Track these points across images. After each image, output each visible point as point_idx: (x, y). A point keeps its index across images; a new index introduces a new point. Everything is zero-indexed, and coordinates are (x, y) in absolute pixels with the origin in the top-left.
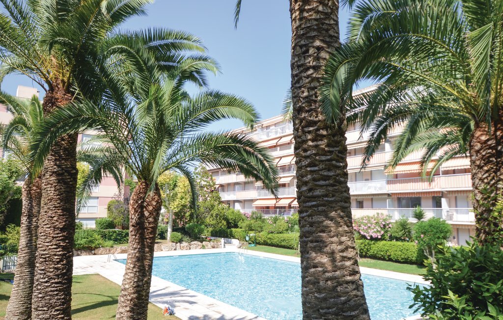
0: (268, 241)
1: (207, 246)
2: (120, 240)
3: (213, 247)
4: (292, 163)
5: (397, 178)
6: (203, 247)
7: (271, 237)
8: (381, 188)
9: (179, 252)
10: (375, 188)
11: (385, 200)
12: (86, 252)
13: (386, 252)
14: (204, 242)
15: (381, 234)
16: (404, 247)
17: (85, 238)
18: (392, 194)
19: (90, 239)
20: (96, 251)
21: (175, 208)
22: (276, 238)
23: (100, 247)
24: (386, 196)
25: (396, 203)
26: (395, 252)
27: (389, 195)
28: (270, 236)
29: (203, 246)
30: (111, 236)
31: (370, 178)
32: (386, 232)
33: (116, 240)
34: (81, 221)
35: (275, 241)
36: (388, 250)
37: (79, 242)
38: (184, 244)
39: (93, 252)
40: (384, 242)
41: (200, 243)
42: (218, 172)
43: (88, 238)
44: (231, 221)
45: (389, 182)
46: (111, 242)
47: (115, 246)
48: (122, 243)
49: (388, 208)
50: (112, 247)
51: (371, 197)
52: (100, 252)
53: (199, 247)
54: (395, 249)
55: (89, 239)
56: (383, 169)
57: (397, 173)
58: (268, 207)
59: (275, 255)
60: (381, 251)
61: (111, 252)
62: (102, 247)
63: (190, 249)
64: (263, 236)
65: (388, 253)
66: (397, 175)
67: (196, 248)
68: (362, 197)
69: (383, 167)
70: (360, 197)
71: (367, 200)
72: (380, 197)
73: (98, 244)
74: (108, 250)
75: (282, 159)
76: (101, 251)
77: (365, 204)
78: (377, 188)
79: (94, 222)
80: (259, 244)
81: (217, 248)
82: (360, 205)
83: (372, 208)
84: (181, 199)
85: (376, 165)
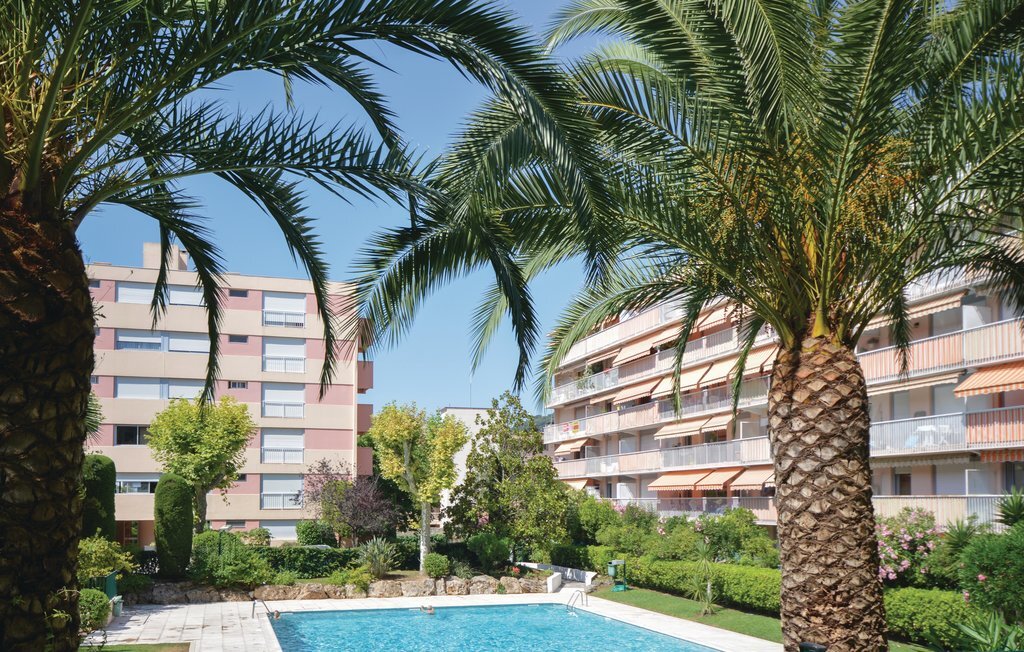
0: (654, 579)
1: (511, 587)
2: (314, 569)
3: (527, 590)
4: (765, 369)
5: (1001, 404)
6: (501, 590)
7: (659, 569)
8: (950, 438)
9: (442, 601)
10: (936, 436)
11: (960, 470)
12: (236, 594)
13: (910, 618)
14: (503, 578)
15: (901, 569)
16: (955, 606)
17: (230, 565)
18: (982, 451)
19: (242, 565)
20: (256, 593)
21: (428, 498)
22: (670, 571)
23: (263, 585)
24: (966, 460)
25: (999, 480)
26: (933, 622)
27: (974, 456)
28: (656, 566)
29: (500, 586)
30: (296, 559)
31: (927, 408)
32: (916, 562)
33: (304, 569)
34: (265, 527)
35: (666, 580)
36: (914, 614)
37: (220, 572)
38: (456, 581)
39: (251, 594)
40: (909, 591)
41: (492, 580)
42: (584, 407)
43: (237, 565)
44: (585, 528)
45: (971, 420)
46: (295, 574)
47: (298, 583)
48: (319, 577)
49: (967, 495)
50: (292, 584)
51: (929, 463)
52: (264, 596)
53: (491, 589)
54: (933, 611)
55: (239, 566)
56: (955, 381)
57: (1001, 389)
58: (688, 493)
59: (651, 614)
60: (898, 616)
61: (289, 596)
62: (268, 583)
63: (468, 593)
64: (643, 566)
65: (916, 624)
66: (1001, 395)
67: (483, 592)
68: (908, 464)
69: (956, 375)
70: (902, 464)
71: (921, 470)
72: (949, 461)
73: (261, 578)
74: (281, 591)
75: (714, 366)
76: (265, 592)
77: (914, 482)
78: (942, 438)
79: (294, 528)
80: (637, 584)
81: (536, 591)
82: (903, 484)
83: (934, 492)
84: (441, 477)
85: (932, 372)
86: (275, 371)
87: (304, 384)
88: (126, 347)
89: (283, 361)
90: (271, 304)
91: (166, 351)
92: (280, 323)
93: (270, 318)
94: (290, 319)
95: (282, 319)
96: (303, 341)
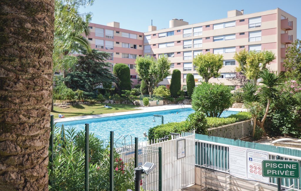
86: (253, 41)
87: (261, 44)
88: (216, 41)
89: (255, 38)
90: (251, 21)
91: (224, 40)
92: (254, 27)
93: (251, 26)
94: (257, 25)
95: (254, 25)
96: (260, 31)
